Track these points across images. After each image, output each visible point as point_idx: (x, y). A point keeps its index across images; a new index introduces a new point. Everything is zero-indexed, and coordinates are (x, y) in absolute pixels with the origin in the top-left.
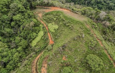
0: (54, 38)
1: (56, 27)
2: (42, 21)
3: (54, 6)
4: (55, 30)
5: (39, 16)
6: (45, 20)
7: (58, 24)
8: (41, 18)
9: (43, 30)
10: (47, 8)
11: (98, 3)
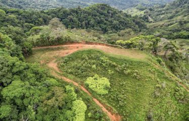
0: (114, 106)
1: (105, 81)
2: (65, 78)
3: (72, 42)
4: (106, 88)
5: (53, 69)
6: (71, 73)
7: (105, 75)
8: (58, 71)
9: (78, 96)
10: (58, 49)
11: (99, 23)
